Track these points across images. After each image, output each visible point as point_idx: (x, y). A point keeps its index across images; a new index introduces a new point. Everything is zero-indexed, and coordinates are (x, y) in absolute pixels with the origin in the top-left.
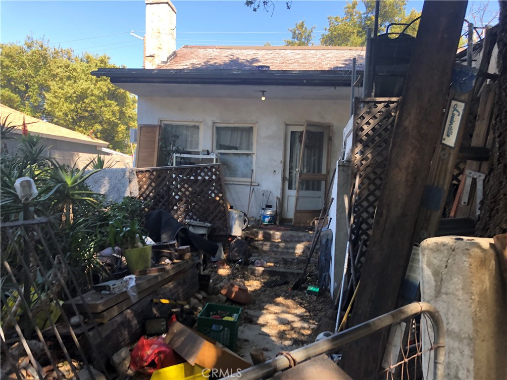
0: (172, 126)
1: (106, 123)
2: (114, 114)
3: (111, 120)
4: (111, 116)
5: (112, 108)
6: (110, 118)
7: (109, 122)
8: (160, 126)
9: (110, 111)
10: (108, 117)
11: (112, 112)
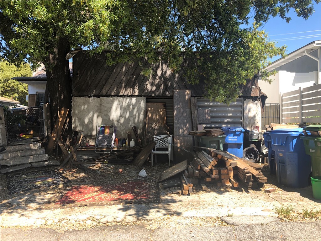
0: (41, 94)
1: (20, 93)
2: (25, 88)
3: (23, 91)
4: (23, 89)
5: (23, 85)
6: (22, 91)
7: (22, 92)
8: (36, 94)
9: (23, 87)
10: (22, 90)
11: (24, 87)
